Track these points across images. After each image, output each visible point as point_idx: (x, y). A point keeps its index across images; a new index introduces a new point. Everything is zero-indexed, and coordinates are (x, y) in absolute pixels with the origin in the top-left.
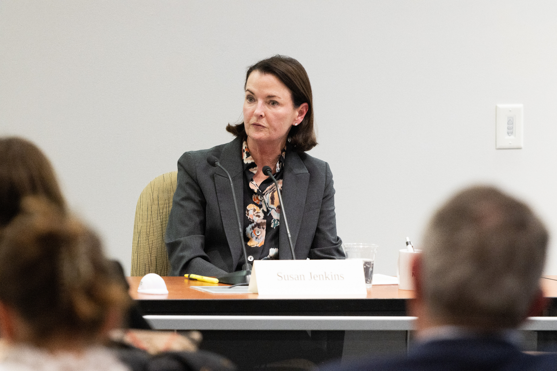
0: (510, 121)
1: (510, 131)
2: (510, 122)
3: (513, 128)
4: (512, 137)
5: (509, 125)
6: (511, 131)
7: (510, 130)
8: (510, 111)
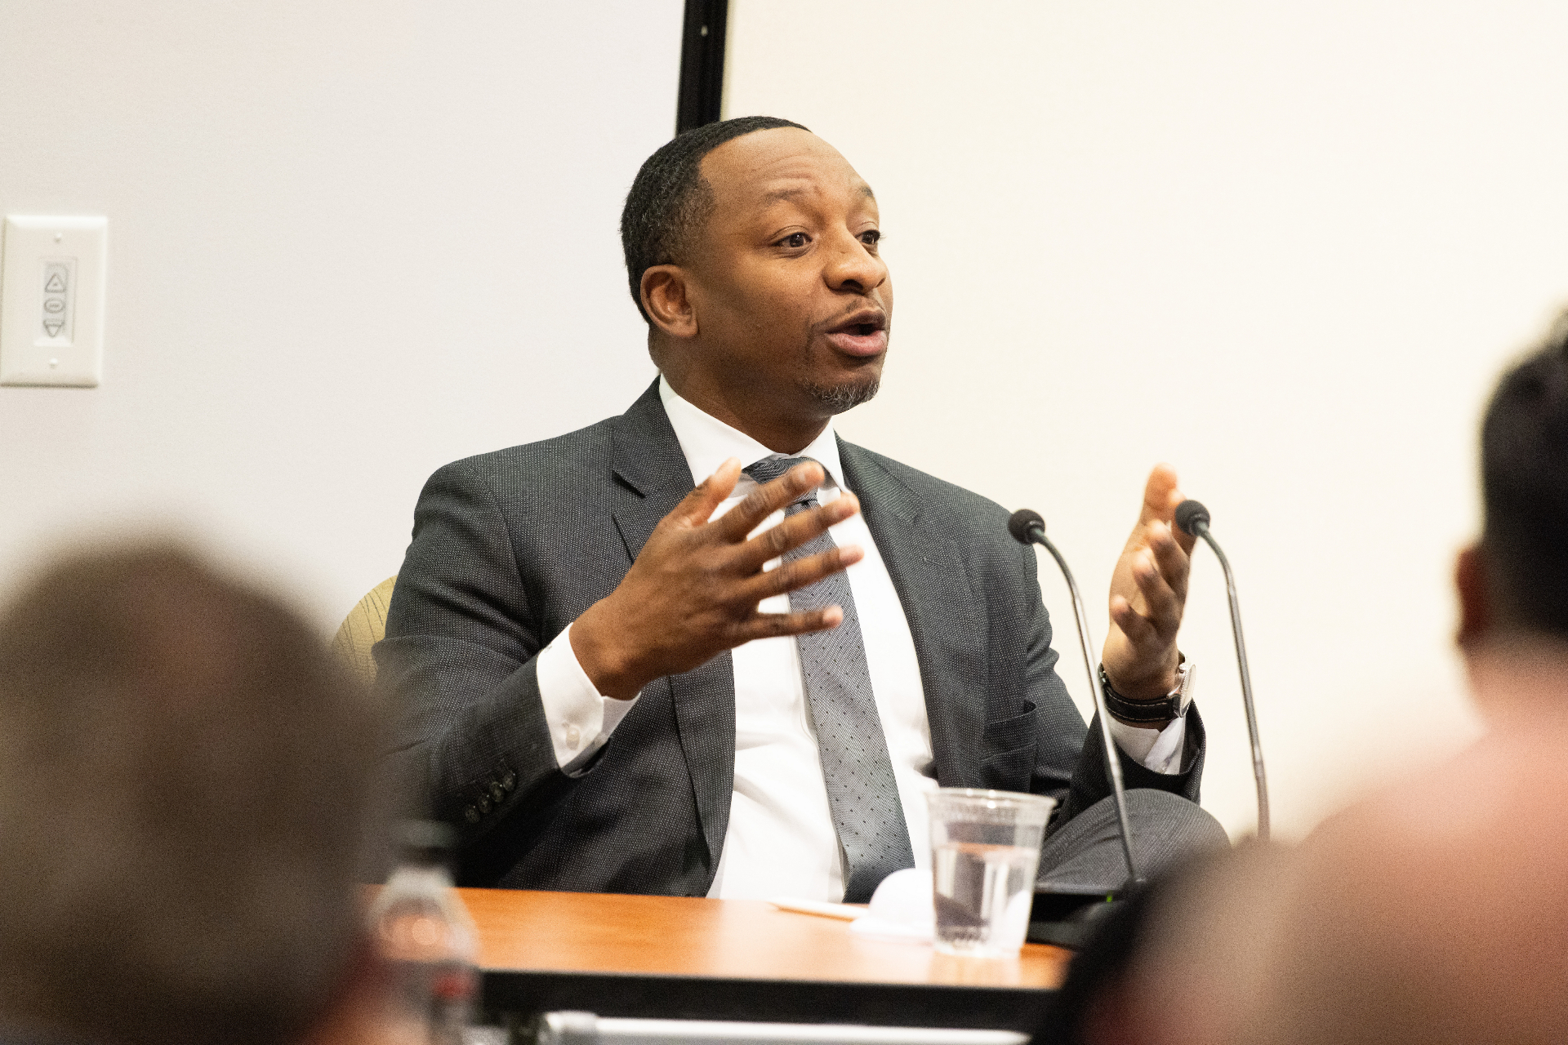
0: (55, 280)
1: (56, 318)
2: (56, 285)
3: (64, 307)
4: (61, 341)
5: (51, 295)
6: (59, 316)
7: (52, 312)
8: (58, 241)
